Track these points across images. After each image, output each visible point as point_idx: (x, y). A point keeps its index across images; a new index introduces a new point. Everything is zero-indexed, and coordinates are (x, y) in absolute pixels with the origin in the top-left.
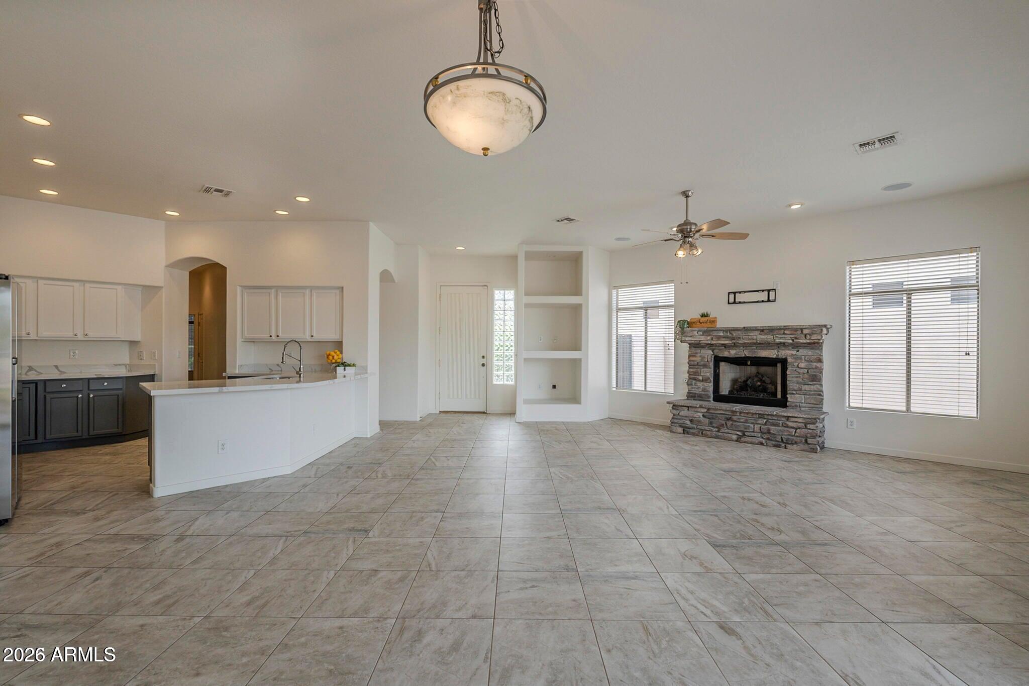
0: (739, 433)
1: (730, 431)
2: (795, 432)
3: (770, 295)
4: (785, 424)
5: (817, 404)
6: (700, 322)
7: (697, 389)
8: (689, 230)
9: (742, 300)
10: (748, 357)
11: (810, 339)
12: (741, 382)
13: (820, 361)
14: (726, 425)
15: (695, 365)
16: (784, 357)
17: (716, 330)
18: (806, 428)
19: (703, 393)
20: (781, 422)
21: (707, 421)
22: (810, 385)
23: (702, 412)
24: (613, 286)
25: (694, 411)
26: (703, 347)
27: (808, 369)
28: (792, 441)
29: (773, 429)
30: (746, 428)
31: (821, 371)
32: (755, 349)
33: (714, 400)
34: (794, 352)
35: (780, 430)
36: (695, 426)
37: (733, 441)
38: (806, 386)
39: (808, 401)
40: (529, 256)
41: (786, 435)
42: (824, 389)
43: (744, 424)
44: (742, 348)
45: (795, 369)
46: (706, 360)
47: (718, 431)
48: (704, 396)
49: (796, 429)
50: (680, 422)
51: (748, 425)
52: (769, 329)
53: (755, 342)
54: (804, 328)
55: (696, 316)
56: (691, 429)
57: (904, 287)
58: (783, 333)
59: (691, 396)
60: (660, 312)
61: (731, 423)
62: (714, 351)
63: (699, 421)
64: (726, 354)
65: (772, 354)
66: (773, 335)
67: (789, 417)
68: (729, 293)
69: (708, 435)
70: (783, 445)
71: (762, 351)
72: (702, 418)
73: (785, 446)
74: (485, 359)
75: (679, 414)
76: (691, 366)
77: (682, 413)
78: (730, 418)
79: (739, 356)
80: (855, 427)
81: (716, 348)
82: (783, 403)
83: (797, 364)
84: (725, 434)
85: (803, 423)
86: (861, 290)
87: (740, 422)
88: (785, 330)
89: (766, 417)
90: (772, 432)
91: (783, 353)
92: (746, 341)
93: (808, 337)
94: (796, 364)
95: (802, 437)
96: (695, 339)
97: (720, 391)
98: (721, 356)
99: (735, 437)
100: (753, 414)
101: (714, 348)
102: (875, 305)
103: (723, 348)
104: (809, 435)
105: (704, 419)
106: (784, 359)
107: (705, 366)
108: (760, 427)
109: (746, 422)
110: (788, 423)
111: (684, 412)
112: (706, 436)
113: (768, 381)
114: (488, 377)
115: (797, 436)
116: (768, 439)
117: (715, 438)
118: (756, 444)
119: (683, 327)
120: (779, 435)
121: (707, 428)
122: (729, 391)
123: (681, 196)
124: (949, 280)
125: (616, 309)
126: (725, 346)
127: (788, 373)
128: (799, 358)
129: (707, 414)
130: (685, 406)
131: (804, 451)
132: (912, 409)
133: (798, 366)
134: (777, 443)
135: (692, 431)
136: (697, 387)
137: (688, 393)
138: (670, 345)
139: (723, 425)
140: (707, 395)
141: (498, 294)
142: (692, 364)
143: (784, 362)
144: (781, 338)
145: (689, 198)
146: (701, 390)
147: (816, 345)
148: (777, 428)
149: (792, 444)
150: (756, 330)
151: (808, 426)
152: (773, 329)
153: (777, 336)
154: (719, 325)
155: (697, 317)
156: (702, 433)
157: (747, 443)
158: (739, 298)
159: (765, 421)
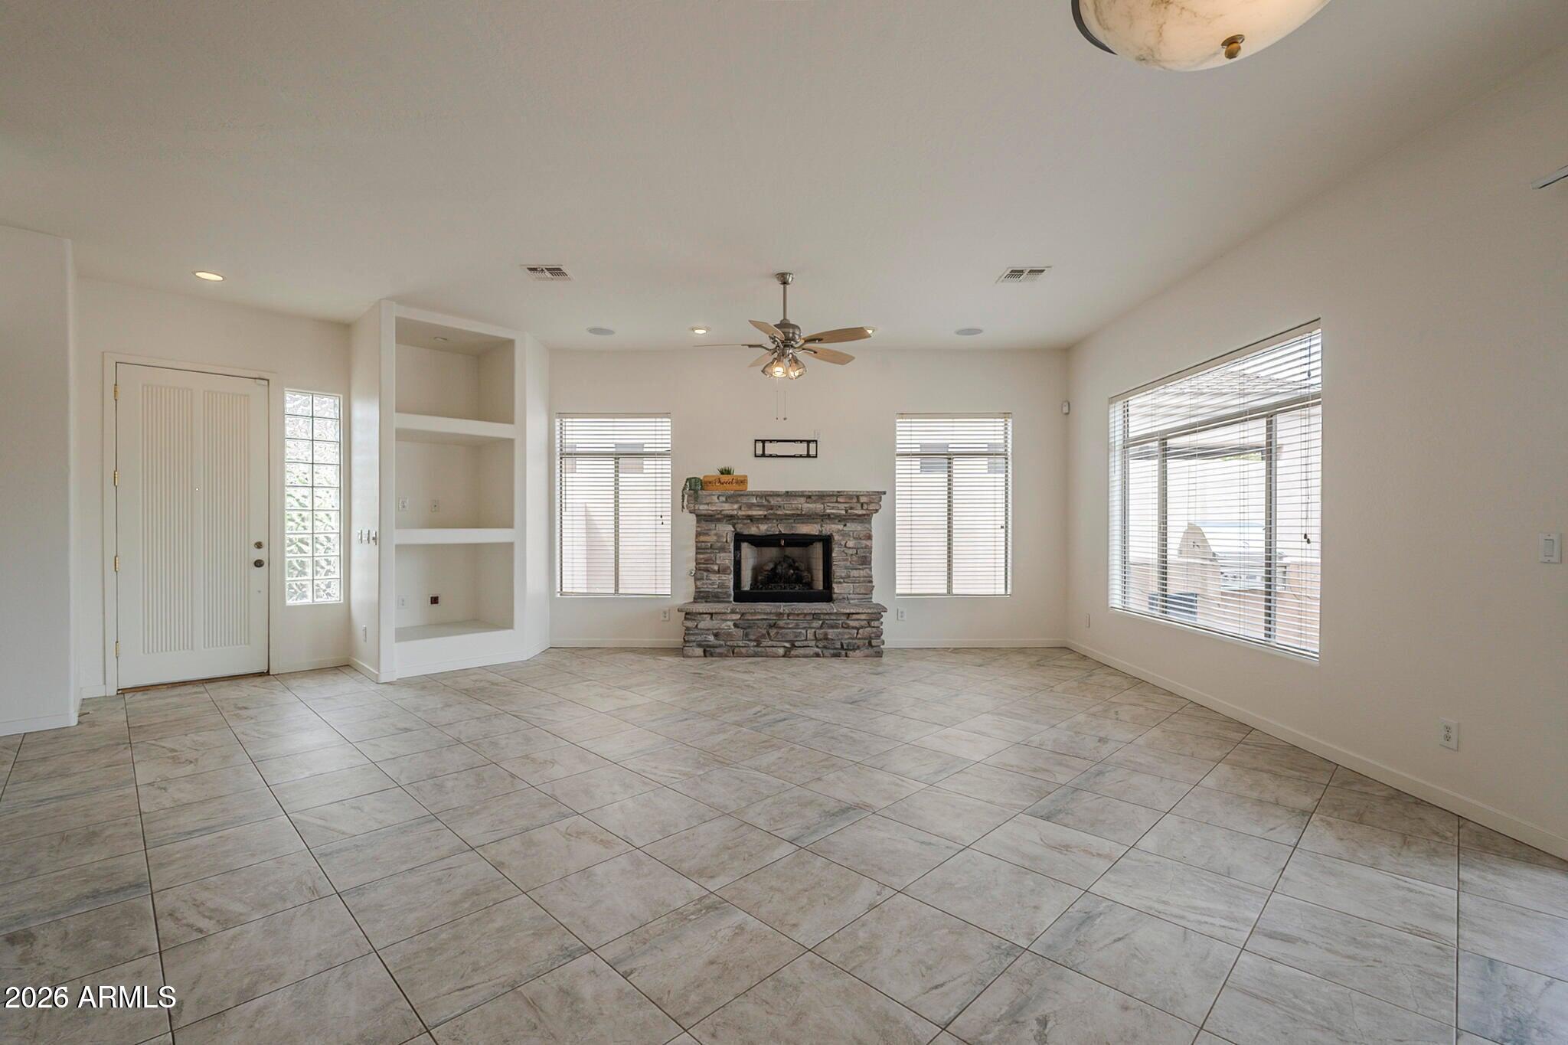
0: (787, 645)
1: (774, 643)
2: (857, 634)
3: (809, 449)
4: (846, 624)
5: (866, 594)
6: (720, 482)
7: (711, 584)
8: (791, 335)
9: (773, 453)
10: (784, 534)
11: (867, 509)
12: (767, 571)
13: (870, 537)
14: (769, 634)
15: (708, 549)
16: (829, 533)
17: (746, 495)
18: (870, 626)
19: (720, 590)
20: (840, 622)
21: (740, 632)
22: (860, 569)
23: (733, 620)
24: (557, 412)
25: (723, 620)
26: (719, 520)
27: (857, 549)
28: (854, 646)
29: (832, 633)
30: (796, 637)
31: (869, 549)
32: (792, 523)
33: (735, 601)
34: (840, 527)
35: (840, 633)
36: (722, 643)
37: (779, 657)
38: (855, 571)
39: (858, 591)
40: (407, 332)
41: (846, 639)
42: (874, 573)
43: (794, 630)
44: (775, 521)
45: (842, 550)
46: (725, 540)
47: (758, 646)
48: (721, 596)
49: (858, 629)
50: (699, 638)
51: (799, 630)
52: (818, 496)
53: (799, 512)
54: (862, 495)
55: (713, 472)
56: (716, 647)
57: (950, 450)
58: (835, 500)
59: (700, 596)
60: (645, 463)
61: (775, 631)
62: (736, 526)
63: (729, 634)
64: (753, 530)
65: (815, 530)
66: (823, 504)
67: (849, 614)
68: (756, 441)
69: (742, 653)
70: (843, 652)
71: (802, 525)
72: (733, 629)
73: (846, 653)
74: (265, 549)
75: (697, 626)
76: (699, 550)
77: (702, 625)
78: (775, 624)
79: (772, 533)
80: (905, 618)
81: (739, 521)
82: (827, 596)
83: (845, 542)
84: (767, 649)
85: (865, 620)
86: (910, 450)
87: (790, 628)
88: (838, 496)
89: (822, 617)
90: (830, 637)
91: (830, 528)
92: (787, 512)
93: (865, 506)
94: (843, 543)
95: (865, 639)
96: (714, 508)
97: (742, 585)
98: (747, 533)
99: (781, 651)
100: (806, 615)
101: (735, 521)
102: (924, 468)
103: (749, 521)
104: (873, 635)
105: (736, 629)
106: (829, 536)
107: (723, 549)
108: (815, 632)
109: (797, 627)
110: (849, 622)
111: (705, 623)
112: (740, 655)
113: (802, 566)
114: (272, 592)
115: (859, 639)
116: (825, 647)
117: (754, 656)
118: (811, 657)
119: (694, 489)
120: (838, 640)
121: (741, 644)
122: (751, 585)
123: (776, 280)
124: (986, 446)
125: (561, 454)
126: (751, 518)
127: (833, 555)
128: (844, 534)
129: (741, 622)
130: (706, 613)
131: (867, 656)
132: (954, 591)
133: (845, 546)
134: (835, 651)
135: (718, 650)
136: (710, 582)
137: (696, 592)
138: (663, 518)
139: (764, 635)
140: (726, 593)
141: (295, 402)
142: (703, 547)
143: (827, 541)
144: (833, 508)
145: (788, 286)
146: (716, 586)
147: (866, 517)
148: (835, 630)
149: (854, 650)
150: (801, 496)
151: (872, 624)
152: (824, 496)
153: (828, 504)
154: (751, 487)
155: (714, 474)
156: (733, 652)
157: (799, 657)
158: (770, 449)
159: (821, 622)
